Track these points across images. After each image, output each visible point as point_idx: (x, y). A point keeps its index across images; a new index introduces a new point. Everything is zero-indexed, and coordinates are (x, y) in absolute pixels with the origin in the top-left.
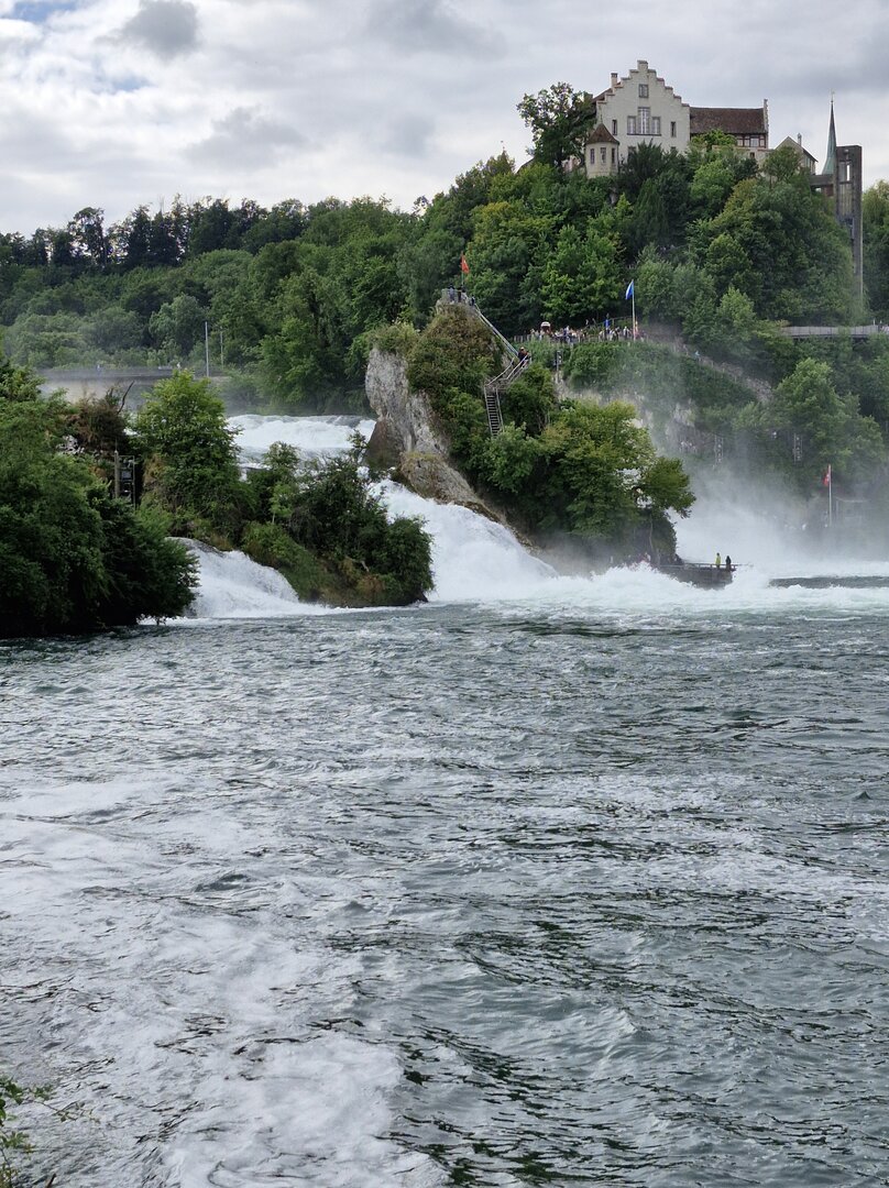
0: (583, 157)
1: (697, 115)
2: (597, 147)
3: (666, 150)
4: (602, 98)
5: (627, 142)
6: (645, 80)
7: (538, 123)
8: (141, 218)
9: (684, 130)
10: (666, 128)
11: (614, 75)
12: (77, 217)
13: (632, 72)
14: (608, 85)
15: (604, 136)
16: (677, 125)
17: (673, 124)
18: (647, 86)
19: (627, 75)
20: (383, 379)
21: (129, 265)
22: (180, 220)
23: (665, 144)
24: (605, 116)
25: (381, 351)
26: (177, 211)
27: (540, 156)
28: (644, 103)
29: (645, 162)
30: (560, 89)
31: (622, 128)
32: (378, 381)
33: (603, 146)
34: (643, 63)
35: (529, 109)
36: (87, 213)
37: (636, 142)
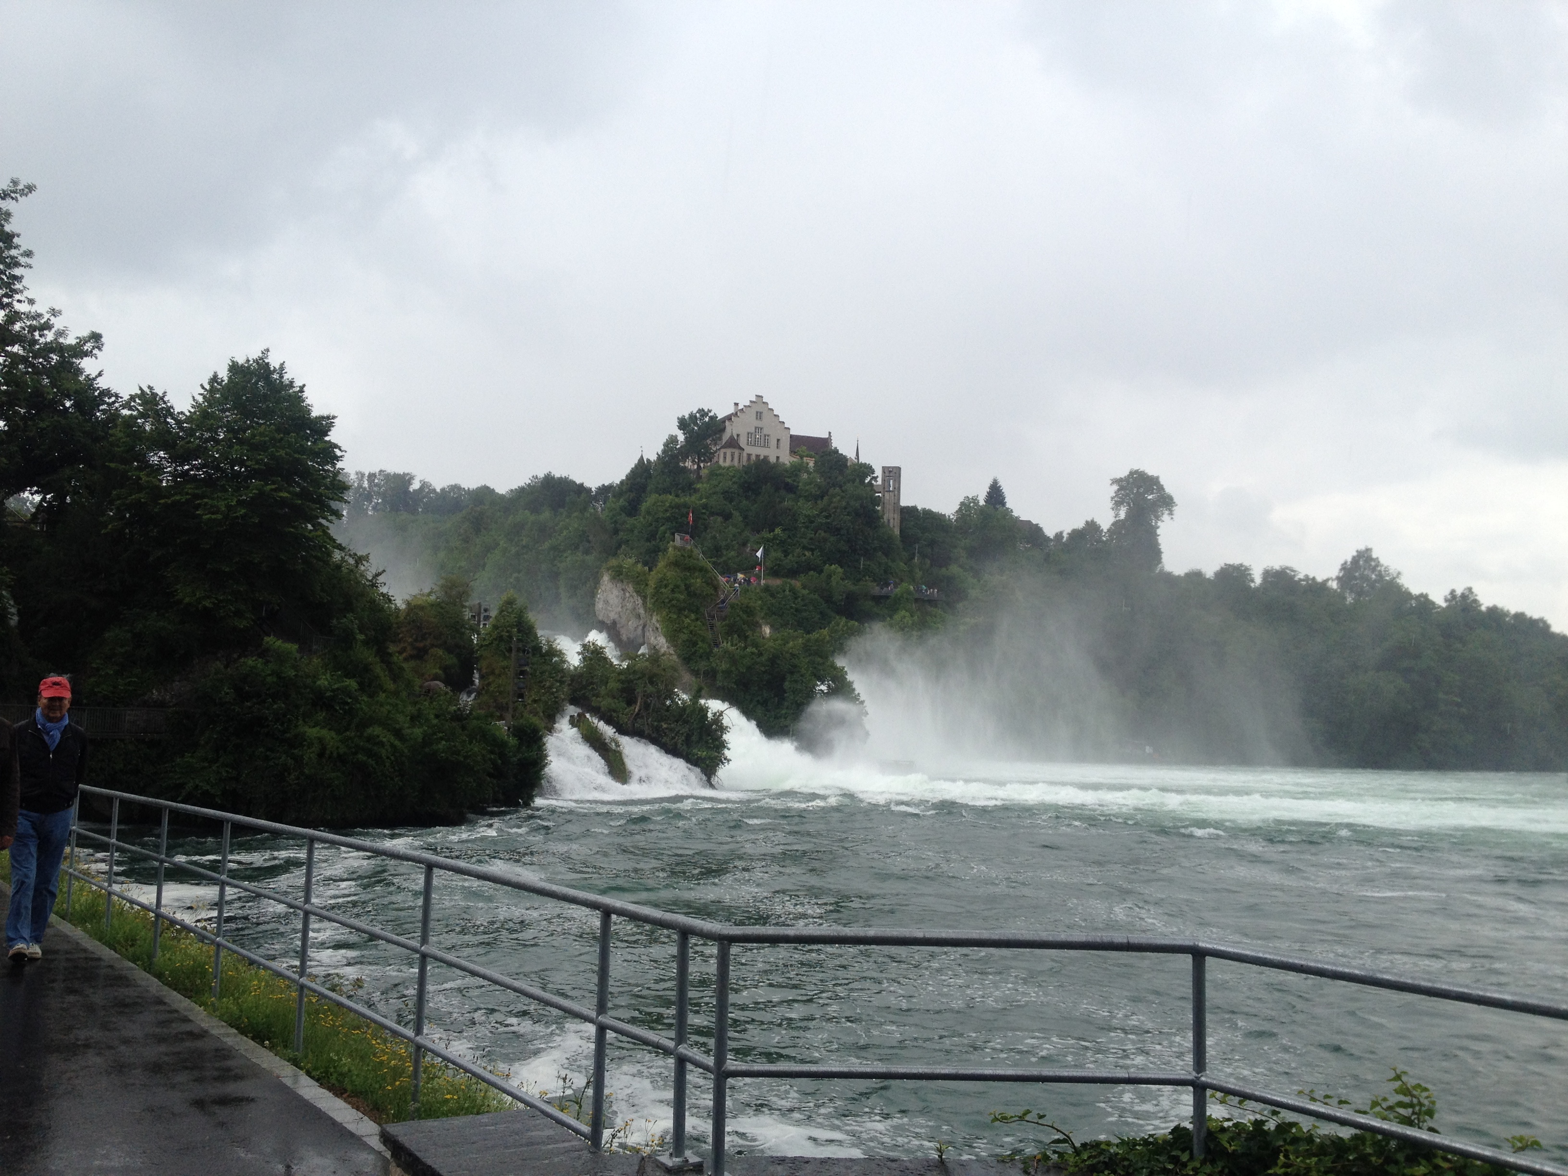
1: (795, 439)
2: (729, 452)
3: (773, 460)
4: (729, 418)
5: (748, 451)
6: (760, 409)
9: (786, 444)
10: (773, 442)
11: (736, 404)
13: (751, 402)
14: (731, 410)
15: (732, 444)
16: (781, 441)
17: (778, 440)
18: (761, 413)
19: (748, 404)
20: (611, 602)
23: (773, 455)
24: (731, 430)
28: (759, 424)
29: (762, 467)
31: (744, 440)
32: (606, 602)
33: (733, 450)
34: (759, 397)
37: (753, 451)
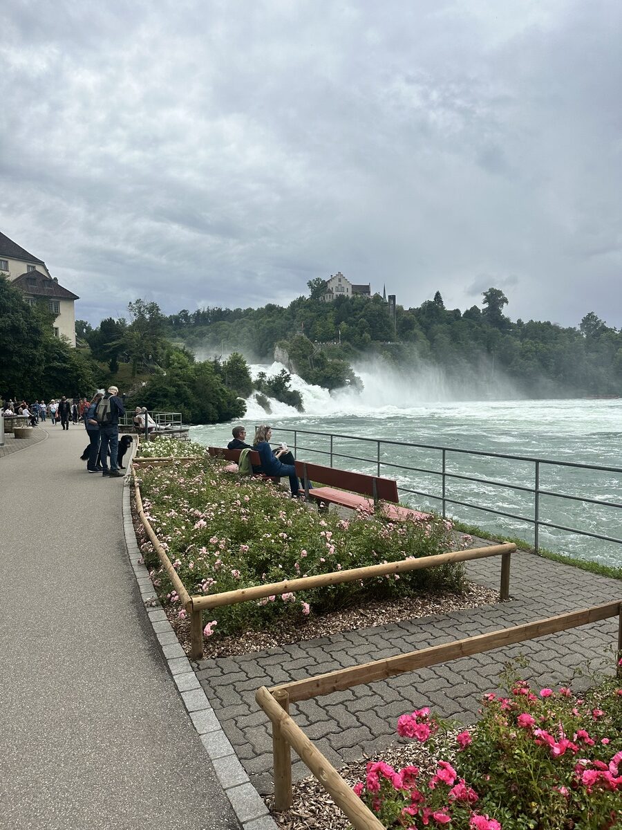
0: (324, 297)
1: (353, 286)
2: (328, 295)
3: (346, 296)
4: (329, 281)
5: (336, 293)
6: (340, 277)
7: (312, 288)
8: (198, 311)
9: (350, 290)
10: (346, 290)
11: (332, 275)
12: (181, 312)
13: (336, 275)
14: (330, 278)
15: (330, 292)
16: (348, 289)
18: (340, 279)
20: (279, 355)
21: (195, 325)
22: (209, 313)
23: (345, 294)
24: (330, 286)
25: (279, 347)
26: (208, 310)
27: (312, 297)
28: (340, 283)
29: (341, 299)
30: (318, 279)
31: (334, 290)
33: (330, 294)
34: (339, 273)
35: (310, 284)
36: (184, 311)
37: (338, 293)
